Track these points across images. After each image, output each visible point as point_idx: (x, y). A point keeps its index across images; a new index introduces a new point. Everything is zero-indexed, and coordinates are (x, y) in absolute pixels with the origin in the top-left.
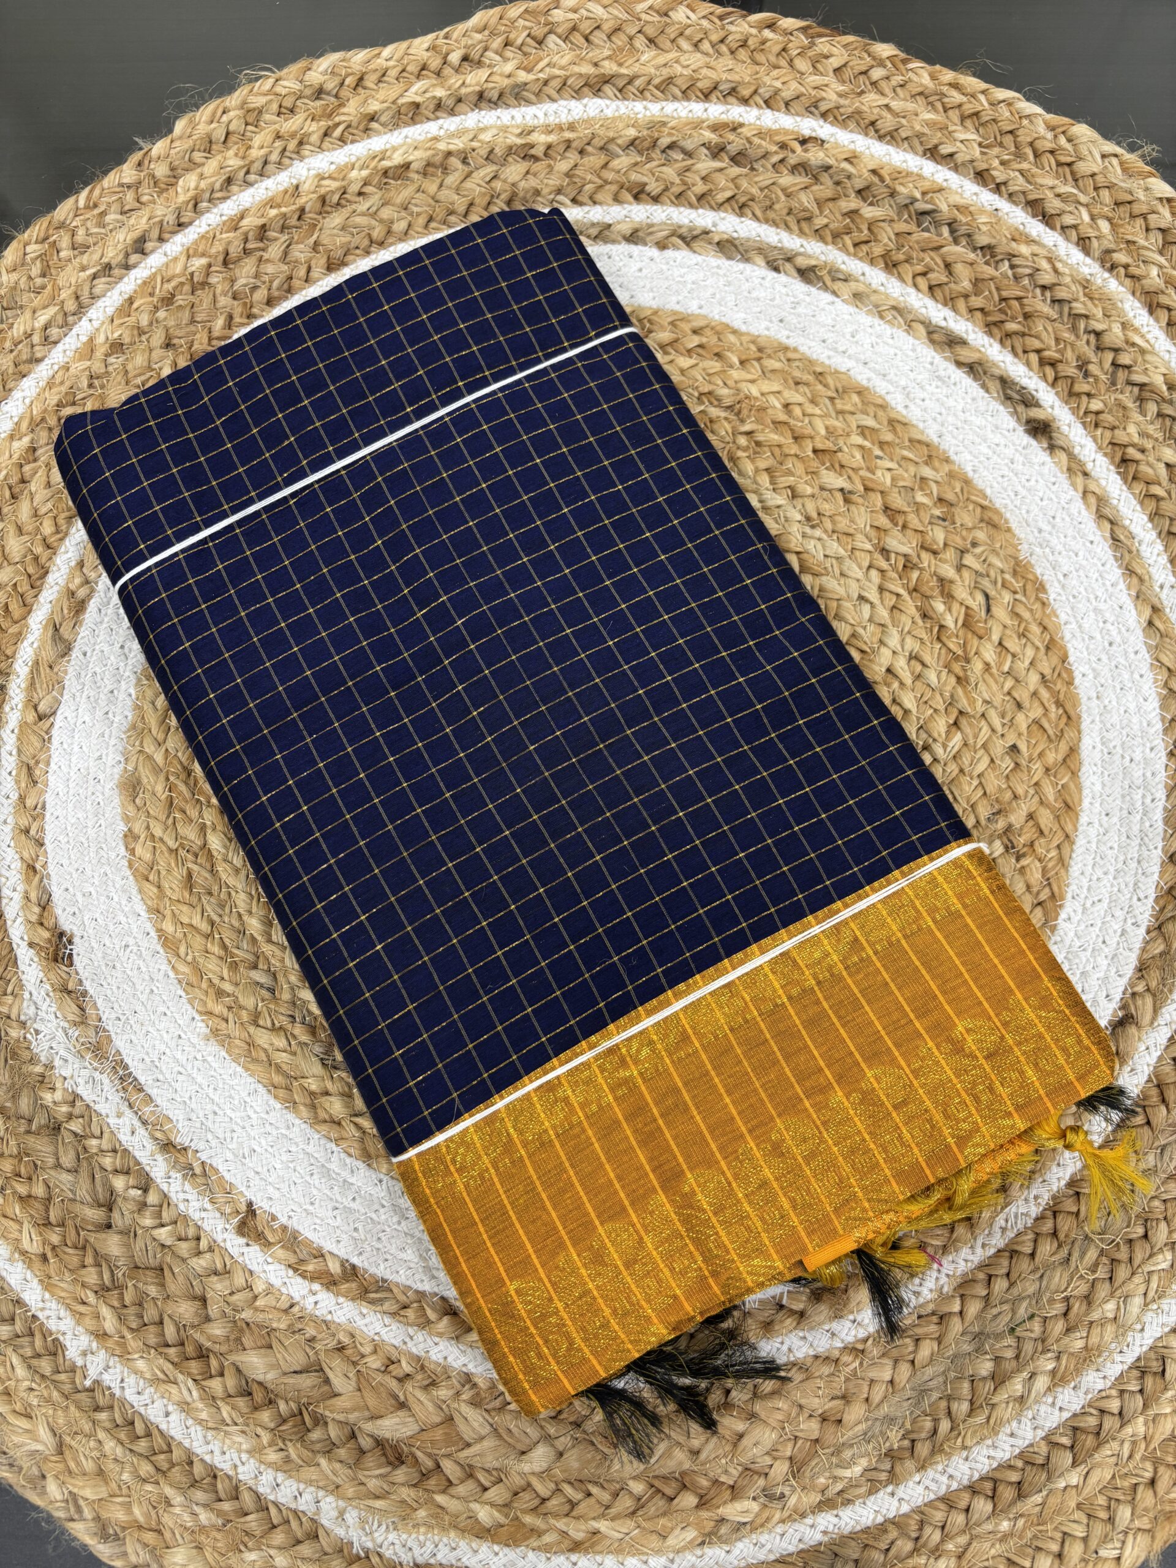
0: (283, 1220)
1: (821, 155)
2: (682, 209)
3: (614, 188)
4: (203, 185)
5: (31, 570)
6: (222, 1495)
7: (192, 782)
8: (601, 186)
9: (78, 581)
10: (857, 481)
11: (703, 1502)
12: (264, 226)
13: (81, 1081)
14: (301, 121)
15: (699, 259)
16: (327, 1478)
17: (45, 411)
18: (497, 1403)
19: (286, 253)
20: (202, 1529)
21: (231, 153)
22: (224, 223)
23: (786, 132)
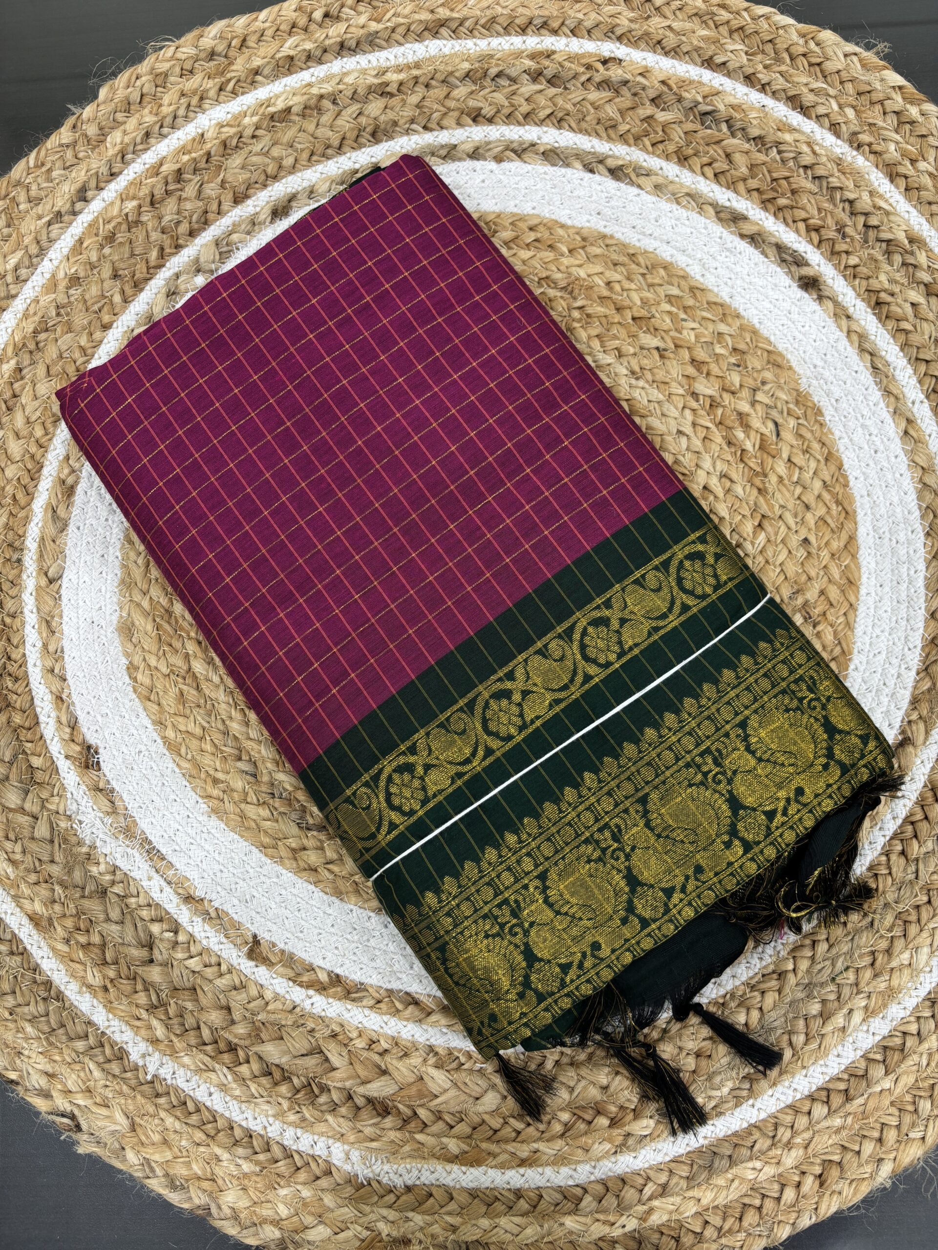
0: (281, 946)
1: (620, 71)
2: (512, 127)
3: (456, 114)
4: (127, 139)
5: (29, 466)
6: (258, 1149)
7: (173, 621)
8: (445, 114)
9: (66, 471)
10: (669, 341)
11: (614, 1123)
12: (180, 169)
13: (117, 855)
14: (199, 80)
15: (529, 167)
16: (334, 1129)
17: (24, 338)
18: (454, 1065)
19: (200, 192)
20: (245, 1175)
21: (146, 111)
22: (147, 170)
23: (590, 55)
